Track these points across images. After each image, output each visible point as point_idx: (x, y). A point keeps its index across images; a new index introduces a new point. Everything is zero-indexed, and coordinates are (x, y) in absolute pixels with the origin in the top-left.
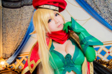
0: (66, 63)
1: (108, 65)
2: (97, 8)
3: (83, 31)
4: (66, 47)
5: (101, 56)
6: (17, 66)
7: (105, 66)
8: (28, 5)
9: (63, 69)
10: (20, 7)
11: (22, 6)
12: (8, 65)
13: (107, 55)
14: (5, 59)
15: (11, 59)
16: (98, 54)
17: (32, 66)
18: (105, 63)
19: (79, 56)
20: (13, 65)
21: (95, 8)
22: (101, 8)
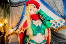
0: (37, 29)
1: (56, 30)
2: (51, 6)
3: (45, 15)
4: (38, 23)
5: (53, 26)
6: (18, 32)
7: (55, 31)
8: (21, 5)
9: (36, 31)
10: (18, 6)
11: (19, 6)
12: (14, 31)
13: (56, 26)
14: (12, 29)
15: (15, 29)
16: (52, 26)
17: (23, 30)
18: (55, 29)
19: (42, 27)
20: (16, 31)
21: (50, 6)
22: (53, 6)
